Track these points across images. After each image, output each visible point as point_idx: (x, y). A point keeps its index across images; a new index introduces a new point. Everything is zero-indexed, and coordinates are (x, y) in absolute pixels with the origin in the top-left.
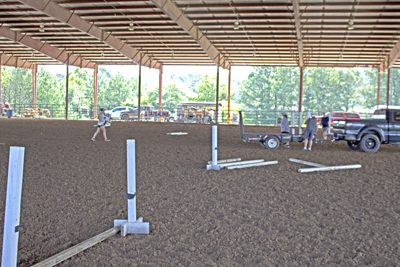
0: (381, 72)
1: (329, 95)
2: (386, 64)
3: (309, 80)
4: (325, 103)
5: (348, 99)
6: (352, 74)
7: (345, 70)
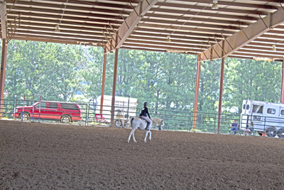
0: (108, 53)
1: (43, 77)
2: (114, 43)
3: (17, 56)
4: (36, 88)
5: (67, 84)
6: (74, 52)
7: (64, 47)
